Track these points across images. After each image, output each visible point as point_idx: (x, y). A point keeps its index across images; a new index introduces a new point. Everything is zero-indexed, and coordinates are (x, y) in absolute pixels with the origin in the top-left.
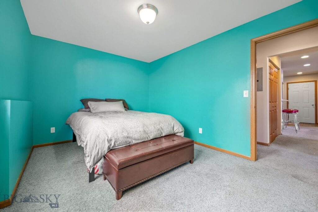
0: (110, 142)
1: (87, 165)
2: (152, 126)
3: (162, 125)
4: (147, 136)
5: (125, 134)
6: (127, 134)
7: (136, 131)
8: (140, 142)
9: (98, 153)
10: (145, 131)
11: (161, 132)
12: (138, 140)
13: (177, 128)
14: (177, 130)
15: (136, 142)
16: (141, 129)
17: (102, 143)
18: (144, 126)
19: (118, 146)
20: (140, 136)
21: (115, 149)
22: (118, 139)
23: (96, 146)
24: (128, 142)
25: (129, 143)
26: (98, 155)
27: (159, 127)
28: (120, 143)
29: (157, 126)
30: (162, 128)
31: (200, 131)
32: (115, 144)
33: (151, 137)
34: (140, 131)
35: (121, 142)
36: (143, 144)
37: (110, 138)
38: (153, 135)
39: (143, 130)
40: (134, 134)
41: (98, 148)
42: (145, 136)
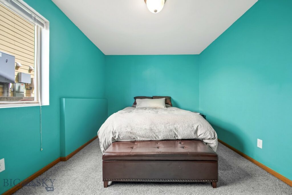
0: (115, 134)
1: (101, 149)
2: (163, 126)
3: (177, 126)
4: (155, 135)
5: (129, 130)
6: (130, 129)
7: (141, 128)
8: (146, 140)
9: (105, 141)
10: (152, 130)
11: (175, 134)
12: (143, 137)
13: (201, 133)
14: (203, 135)
15: (141, 139)
16: (148, 127)
17: (108, 134)
18: (151, 124)
19: (122, 139)
20: (145, 134)
21: (120, 141)
22: (122, 133)
23: (104, 135)
24: (132, 138)
25: (134, 139)
26: (106, 143)
27: (171, 127)
28: (123, 137)
29: (169, 126)
30: (176, 130)
31: (260, 143)
32: (119, 136)
33: (161, 138)
34: (146, 129)
35: (124, 135)
36: (149, 142)
37: (114, 131)
38: (162, 135)
39: (149, 128)
40: (139, 131)
41: (105, 137)
42: (151, 134)
